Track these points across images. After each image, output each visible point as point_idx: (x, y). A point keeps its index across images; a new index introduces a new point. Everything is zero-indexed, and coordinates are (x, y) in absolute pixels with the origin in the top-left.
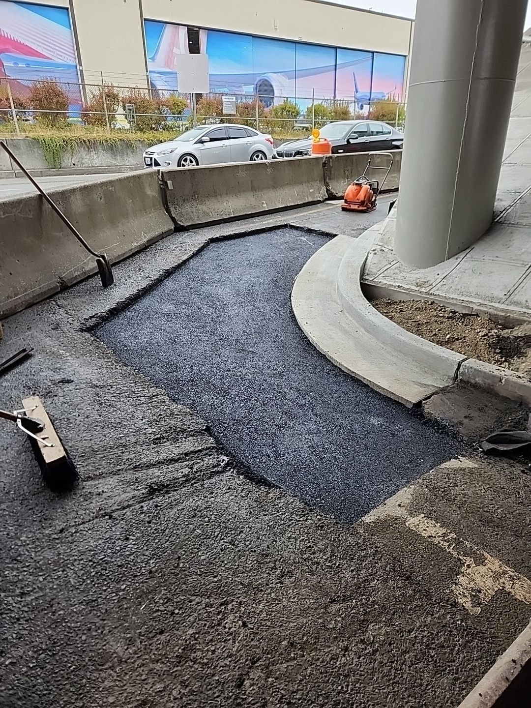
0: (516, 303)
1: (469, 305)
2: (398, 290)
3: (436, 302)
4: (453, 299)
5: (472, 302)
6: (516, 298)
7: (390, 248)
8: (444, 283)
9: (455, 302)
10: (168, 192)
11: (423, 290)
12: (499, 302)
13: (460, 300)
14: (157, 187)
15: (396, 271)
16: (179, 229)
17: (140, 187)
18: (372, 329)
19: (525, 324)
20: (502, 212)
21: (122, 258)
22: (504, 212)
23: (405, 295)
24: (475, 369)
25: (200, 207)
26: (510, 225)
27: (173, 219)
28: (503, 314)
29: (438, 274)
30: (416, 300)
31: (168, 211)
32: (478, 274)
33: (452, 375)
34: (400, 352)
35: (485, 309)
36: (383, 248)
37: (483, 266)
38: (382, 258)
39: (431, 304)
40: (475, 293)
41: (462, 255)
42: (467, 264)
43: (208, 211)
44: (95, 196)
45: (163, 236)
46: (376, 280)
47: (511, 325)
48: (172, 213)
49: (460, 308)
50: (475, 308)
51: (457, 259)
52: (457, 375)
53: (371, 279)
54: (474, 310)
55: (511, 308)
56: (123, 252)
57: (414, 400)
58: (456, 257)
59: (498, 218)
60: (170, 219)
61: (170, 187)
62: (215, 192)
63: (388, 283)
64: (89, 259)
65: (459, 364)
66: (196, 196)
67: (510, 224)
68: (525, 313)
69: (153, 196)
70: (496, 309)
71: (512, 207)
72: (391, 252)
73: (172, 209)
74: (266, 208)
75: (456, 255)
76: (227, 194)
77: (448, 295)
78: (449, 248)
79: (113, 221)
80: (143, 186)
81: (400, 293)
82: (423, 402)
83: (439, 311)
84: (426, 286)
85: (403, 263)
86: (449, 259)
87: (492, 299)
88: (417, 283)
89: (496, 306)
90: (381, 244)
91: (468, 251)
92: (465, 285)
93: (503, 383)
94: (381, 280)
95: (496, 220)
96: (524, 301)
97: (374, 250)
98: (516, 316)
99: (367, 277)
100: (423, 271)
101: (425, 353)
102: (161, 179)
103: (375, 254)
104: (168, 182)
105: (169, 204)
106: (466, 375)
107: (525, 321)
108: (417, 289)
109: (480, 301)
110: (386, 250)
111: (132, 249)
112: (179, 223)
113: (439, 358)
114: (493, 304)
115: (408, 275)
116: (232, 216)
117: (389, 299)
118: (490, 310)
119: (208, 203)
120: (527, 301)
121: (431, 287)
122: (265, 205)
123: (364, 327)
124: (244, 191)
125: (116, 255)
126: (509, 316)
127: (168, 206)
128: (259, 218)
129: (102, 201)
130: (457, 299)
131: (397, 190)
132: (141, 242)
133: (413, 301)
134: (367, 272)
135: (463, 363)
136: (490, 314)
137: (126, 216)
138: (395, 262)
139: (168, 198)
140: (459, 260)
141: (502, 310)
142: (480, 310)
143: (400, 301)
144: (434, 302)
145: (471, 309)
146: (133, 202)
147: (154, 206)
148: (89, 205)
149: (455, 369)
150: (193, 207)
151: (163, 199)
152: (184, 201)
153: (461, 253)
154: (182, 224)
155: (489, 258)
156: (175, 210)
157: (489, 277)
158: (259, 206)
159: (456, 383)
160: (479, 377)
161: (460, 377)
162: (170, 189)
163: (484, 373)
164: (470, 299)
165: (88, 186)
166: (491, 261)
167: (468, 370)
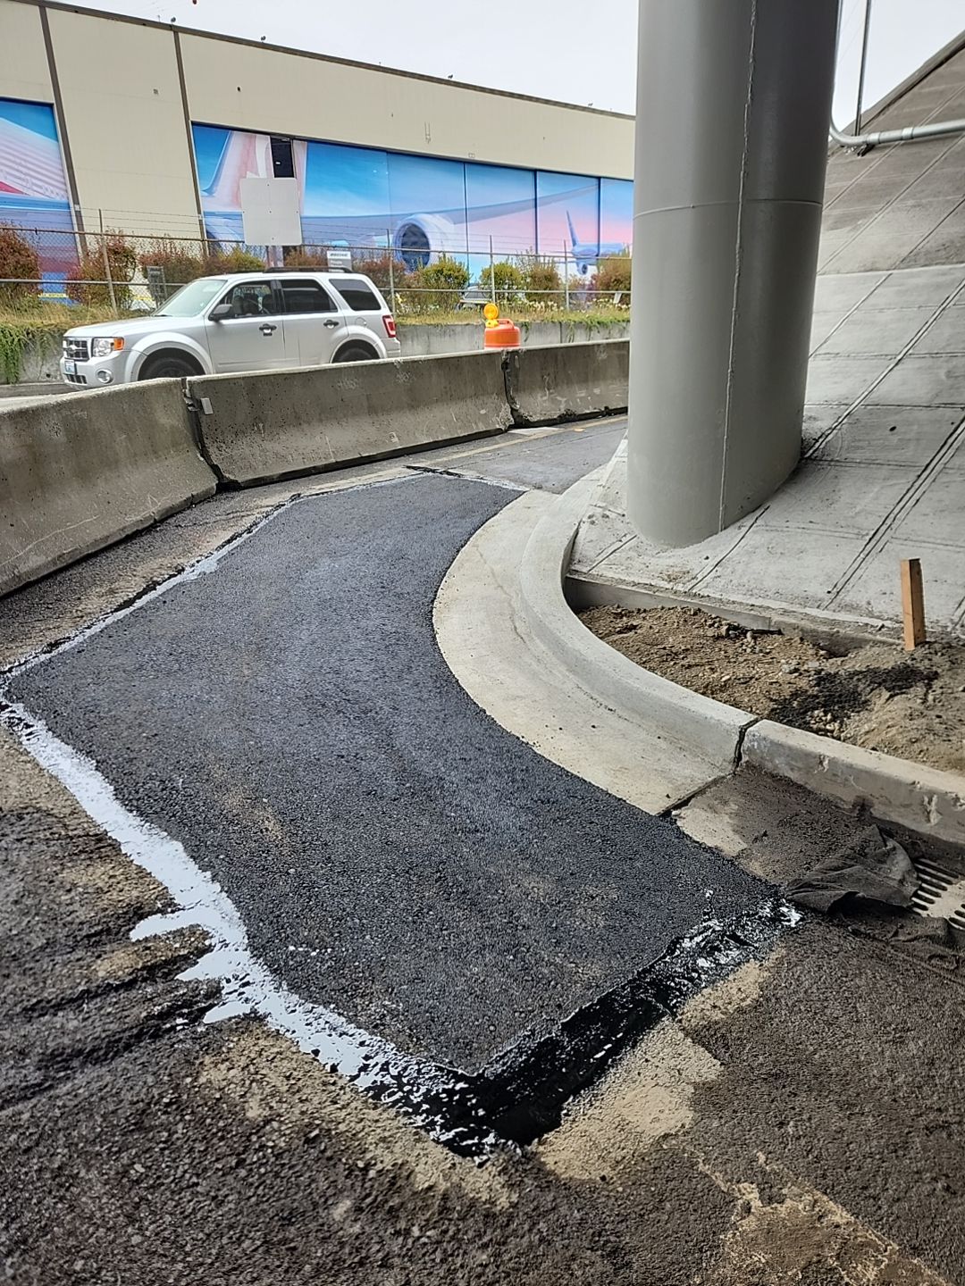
0: (851, 608)
1: (764, 614)
2: (634, 589)
3: (703, 609)
4: (734, 602)
5: (769, 608)
6: (848, 597)
7: (620, 511)
8: (718, 574)
9: (738, 608)
10: (203, 419)
11: (680, 587)
12: (818, 607)
13: (747, 605)
14: (181, 411)
15: (632, 553)
16: (227, 487)
17: (145, 412)
18: (577, 665)
19: (868, 647)
20: (817, 441)
21: (103, 546)
22: (821, 440)
23: (647, 598)
24: (772, 742)
25: (268, 445)
26: (832, 463)
27: (215, 469)
28: (826, 629)
29: (707, 558)
30: (667, 606)
31: (205, 453)
32: (779, 555)
33: (731, 754)
35: (794, 621)
36: (607, 513)
37: (787, 540)
38: (606, 530)
39: (695, 614)
40: (774, 590)
41: (748, 521)
42: (757, 537)
43: (283, 453)
44: (45, 429)
45: (192, 502)
46: (593, 572)
47: (842, 650)
48: (213, 457)
49: (748, 621)
50: (776, 618)
51: (739, 528)
52: (740, 754)
53: (585, 570)
54: (773, 624)
55: (842, 616)
56: (106, 534)
58: (738, 524)
59: (811, 451)
60: (209, 470)
61: (208, 409)
62: (298, 418)
63: (616, 576)
64: (30, 550)
65: (740, 732)
66: (261, 425)
67: (832, 460)
68: (867, 624)
69: (172, 427)
70: (814, 619)
71: (835, 431)
72: (622, 519)
73: (212, 450)
74: (397, 444)
75: (738, 520)
76: (321, 421)
77: (725, 597)
78: (725, 509)
79: (85, 475)
80: (151, 408)
81: (639, 596)
83: (710, 626)
84: (685, 581)
85: (643, 538)
86: (725, 528)
87: (805, 600)
88: (669, 576)
89: (814, 614)
90: (604, 505)
91: (758, 513)
92: (755, 576)
93: (827, 767)
94: (603, 571)
95: (807, 455)
96: (864, 603)
97: (590, 517)
98: (849, 632)
99: (577, 567)
100: (679, 552)
101: (676, 710)
102: (189, 396)
103: (593, 523)
104: (203, 400)
105: (206, 441)
106: (756, 754)
107: (867, 641)
108: (669, 586)
109: (784, 605)
110: (612, 516)
111: (125, 528)
112: (227, 475)
113: (701, 723)
114: (808, 610)
115: (653, 561)
116: (333, 460)
117: (618, 607)
118: (803, 622)
119: (283, 437)
120: (869, 603)
121: (695, 581)
122: (395, 440)
123: (565, 663)
124: (354, 415)
125: (89, 540)
126: (838, 632)
127: (203, 446)
128: (385, 463)
129: (61, 438)
130: (741, 603)
131: (624, 411)
132: (146, 514)
133: (663, 608)
134: (577, 556)
135: (748, 730)
136: (802, 630)
137: (112, 464)
138: (629, 537)
139: (204, 430)
140: (744, 530)
141: (825, 622)
142: (784, 623)
143: (639, 610)
144: (699, 610)
145: (767, 621)
146: (129, 439)
147: (175, 444)
148: (31, 446)
149: (736, 743)
150: (255, 445)
151: (193, 430)
152: (236, 436)
153: (747, 518)
154: (232, 478)
155: (798, 525)
156: (217, 452)
157: (798, 559)
158: (384, 442)
159: (738, 769)
160: (780, 756)
161: (745, 758)
162: (207, 413)
163: (790, 748)
164: (766, 603)
165: (27, 410)
166: (800, 530)
167: (759, 744)
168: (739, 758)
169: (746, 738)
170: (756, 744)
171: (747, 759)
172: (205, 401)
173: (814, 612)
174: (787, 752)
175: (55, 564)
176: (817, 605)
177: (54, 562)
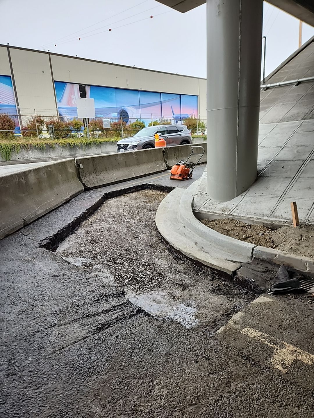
0: (276, 217)
2: (213, 214)
3: (234, 219)
4: (243, 217)
5: (253, 218)
6: (275, 214)
7: (205, 192)
8: (237, 209)
9: (244, 218)
10: (80, 170)
11: (226, 213)
12: (267, 217)
13: (247, 217)
14: (74, 168)
15: (210, 204)
16: (87, 189)
17: (65, 168)
18: (203, 235)
19: (283, 227)
21: (57, 207)
22: (262, 171)
23: (217, 216)
24: (261, 251)
25: (98, 177)
26: (267, 177)
27: (84, 184)
28: (270, 223)
29: (233, 205)
30: (223, 218)
31: (80, 180)
32: (254, 203)
33: (250, 255)
34: (220, 245)
35: (261, 221)
36: (202, 193)
37: (256, 199)
38: (202, 198)
39: (232, 220)
40: (254, 213)
41: (244, 194)
42: (247, 198)
43: (102, 179)
44: (41, 174)
45: (78, 194)
46: (200, 210)
47: (275, 228)
48: (83, 181)
49: (248, 221)
50: (256, 220)
51: (242, 196)
52: (252, 255)
53: (197, 209)
54: (255, 222)
55: (274, 219)
56: (58, 203)
57: (233, 270)
58: (241, 195)
59: (260, 174)
60: (82, 184)
62: (106, 169)
63: (207, 211)
64: (39, 208)
65: (252, 249)
66: (96, 171)
67: (266, 176)
68: (282, 221)
69: (72, 172)
70: (266, 220)
71: (266, 168)
72: (206, 194)
73: (82, 179)
74: (134, 175)
75: (241, 194)
76: (112, 169)
77: (240, 215)
78: (237, 191)
79: (51, 187)
80: (67, 167)
81: (214, 216)
82: (237, 271)
83: (237, 223)
84: (227, 211)
85: (213, 200)
86: (237, 196)
87: (263, 215)
88: (223, 210)
90: (200, 191)
91: (247, 191)
92: (248, 209)
93: (277, 257)
94: (203, 209)
95: (259, 175)
96: (280, 216)
97: (197, 194)
98: (277, 223)
99: (195, 208)
100: (224, 203)
101: (233, 245)
102: (76, 163)
103: (198, 196)
104: (80, 164)
105: (81, 176)
106: (257, 255)
107: (282, 226)
108: (223, 213)
109: (257, 217)
110: (203, 194)
111: (62, 201)
112: (87, 186)
113: (241, 247)
114: (264, 218)
115: (217, 206)
116: (116, 181)
117: (209, 219)
118: (263, 221)
119: (102, 175)
120: (282, 215)
121: (230, 211)
122: (134, 174)
123: (198, 234)
124: (122, 167)
125: (54, 205)
126: (274, 223)
127: (80, 177)
128: (131, 181)
129: (45, 176)
130: (245, 217)
131: (206, 163)
132: (67, 197)
133: (222, 219)
134: (194, 205)
135: (255, 248)
136: (263, 223)
137: (57, 183)
138: (209, 200)
139: (80, 173)
140: (243, 196)
141: (271, 221)
142: (258, 222)
143: (215, 220)
144: (233, 219)
145: (253, 221)
146: (61, 176)
147: (73, 177)
148: (38, 179)
149: (251, 252)
150: (94, 177)
151: (77, 173)
152: (89, 174)
153: (243, 193)
154: (88, 186)
155: (258, 194)
156: (84, 179)
157: (260, 204)
158: (130, 175)
159: (252, 260)
160: (264, 255)
162: (81, 168)
164: (252, 216)
165: (37, 168)
166: (259, 196)
168: (252, 257)
169: (254, 251)
171: (254, 256)
174: (266, 254)
175: (45, 212)
177: (45, 211)
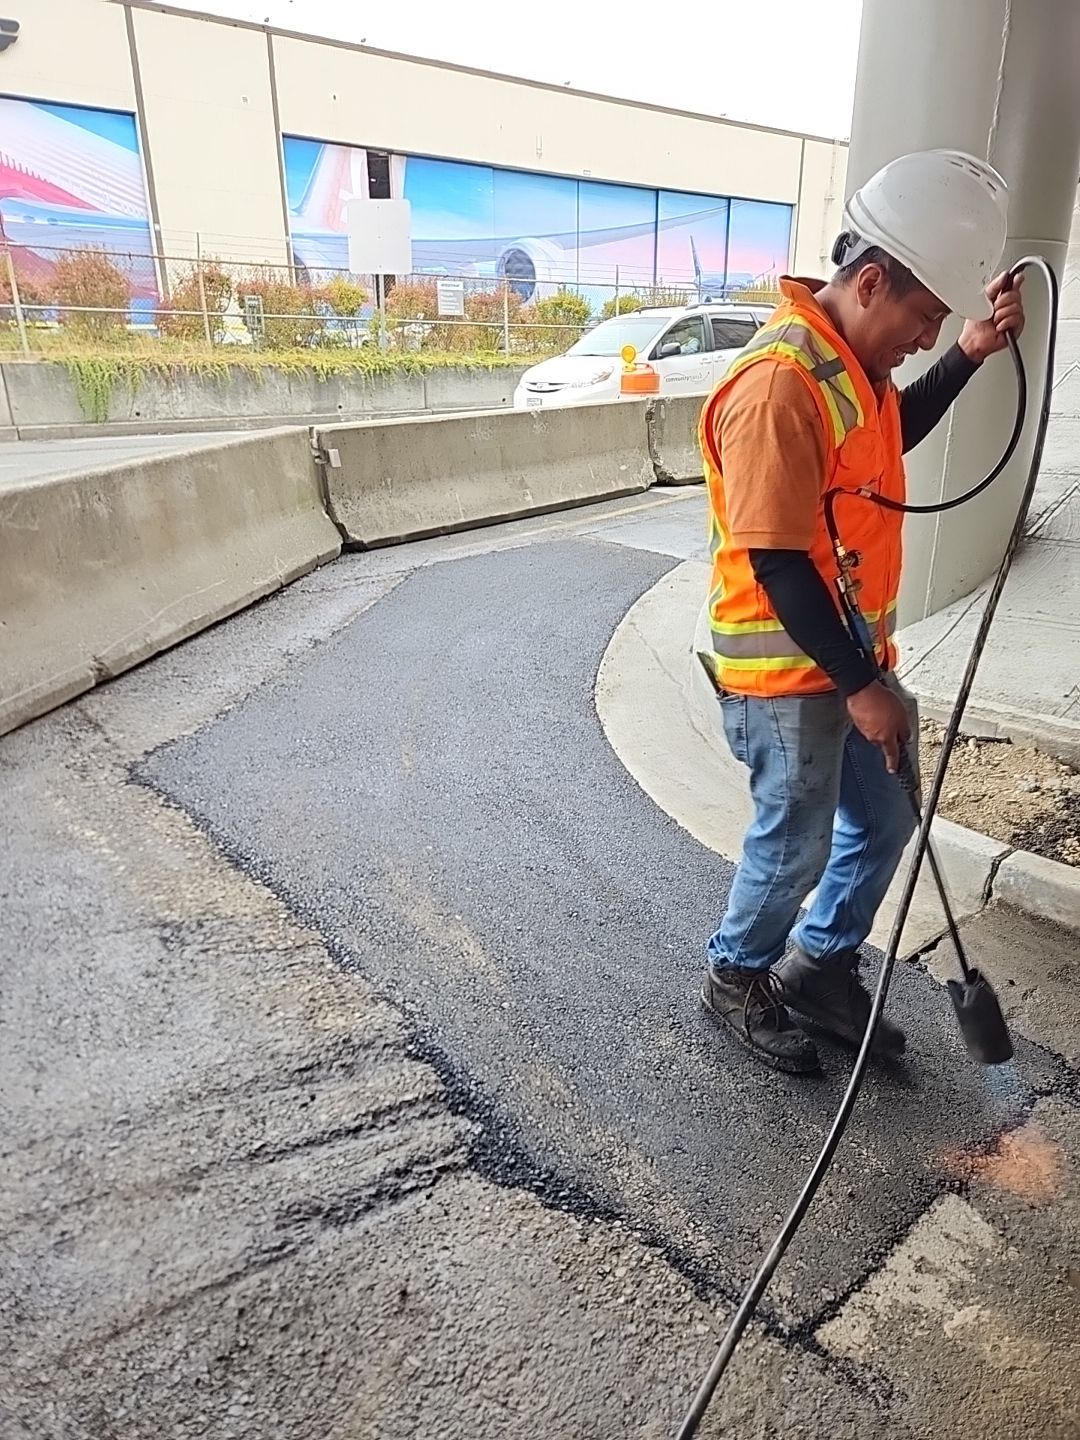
1: (988, 719)
4: (948, 703)
5: (992, 711)
8: (927, 668)
10: (330, 472)
12: (1053, 713)
14: (307, 463)
16: (351, 548)
17: (273, 463)
20: (1041, 516)
21: (230, 612)
22: (1046, 515)
24: (1033, 878)
25: (395, 502)
26: (1062, 543)
27: (341, 528)
29: (911, 649)
31: (329, 511)
33: (979, 887)
35: (1025, 728)
37: (1010, 632)
40: (997, 691)
41: (959, 608)
42: (973, 627)
43: (411, 511)
44: (177, 483)
45: (319, 564)
48: (339, 515)
49: (968, 725)
50: (1003, 725)
51: (949, 614)
52: (990, 890)
54: (999, 731)
56: (235, 599)
57: (901, 953)
58: (947, 610)
59: (1034, 528)
60: (334, 528)
61: (335, 461)
62: (427, 472)
64: (162, 616)
65: (993, 863)
66: (389, 480)
67: (1060, 540)
69: (299, 480)
70: (1050, 728)
71: (1062, 506)
73: (337, 507)
74: (531, 503)
75: (947, 606)
76: (451, 475)
77: (937, 696)
78: (933, 592)
79: (213, 534)
80: (279, 460)
86: (931, 614)
87: (1037, 706)
89: (1048, 721)
91: (972, 597)
95: (1030, 533)
102: (316, 446)
104: (331, 451)
105: (331, 497)
106: (1011, 891)
109: (1011, 709)
111: (253, 593)
112: (353, 535)
114: (1040, 716)
116: (463, 520)
118: (1038, 731)
119: (412, 494)
122: (529, 498)
124: (487, 470)
125: (219, 606)
127: (329, 502)
128: (519, 524)
129: (192, 493)
132: (273, 577)
135: (1004, 861)
136: (1036, 740)
137: (240, 521)
139: (330, 485)
140: (959, 615)
141: (1064, 731)
142: (1014, 729)
145: (993, 727)
146: (257, 494)
147: (301, 500)
148: (163, 502)
149: (986, 875)
150: (382, 502)
151: (319, 486)
152: (363, 491)
153: (958, 603)
154: (358, 538)
155: (1023, 615)
156: (343, 509)
157: (1026, 655)
158: (517, 500)
159: (987, 907)
160: (1043, 895)
161: (996, 895)
162: (334, 465)
163: (1057, 887)
164: (989, 705)
165: (161, 462)
166: (1026, 621)
167: (1016, 880)
168: (989, 894)
169: (999, 871)
170: (1012, 879)
171: (999, 896)
172: (333, 453)
173: (1049, 719)
174: (1053, 891)
175: (185, 632)
176: (1052, 710)
